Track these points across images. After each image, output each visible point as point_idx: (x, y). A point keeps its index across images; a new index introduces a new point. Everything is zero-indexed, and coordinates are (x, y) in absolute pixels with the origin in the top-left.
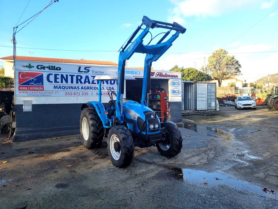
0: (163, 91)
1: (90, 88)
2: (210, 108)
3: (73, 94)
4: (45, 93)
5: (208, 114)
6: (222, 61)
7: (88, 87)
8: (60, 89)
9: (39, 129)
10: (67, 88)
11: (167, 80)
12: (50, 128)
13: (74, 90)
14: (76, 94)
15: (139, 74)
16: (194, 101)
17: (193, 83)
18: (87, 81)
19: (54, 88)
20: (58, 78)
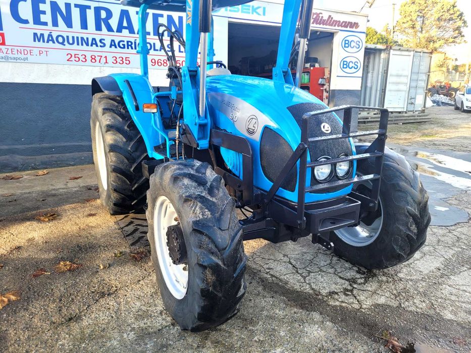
0: (317, 65)
1: (133, 46)
2: (411, 108)
3: (89, 59)
4: (10, 51)
5: (407, 121)
6: (430, 12)
7: (128, 42)
8: (51, 42)
9: (6, 147)
10: (71, 41)
11: (331, 35)
12: (33, 146)
13: (90, 48)
14: (98, 59)
15: (264, 14)
16: (378, 92)
17: (380, 51)
18: (125, 24)
19: (35, 41)
20: (44, 13)
